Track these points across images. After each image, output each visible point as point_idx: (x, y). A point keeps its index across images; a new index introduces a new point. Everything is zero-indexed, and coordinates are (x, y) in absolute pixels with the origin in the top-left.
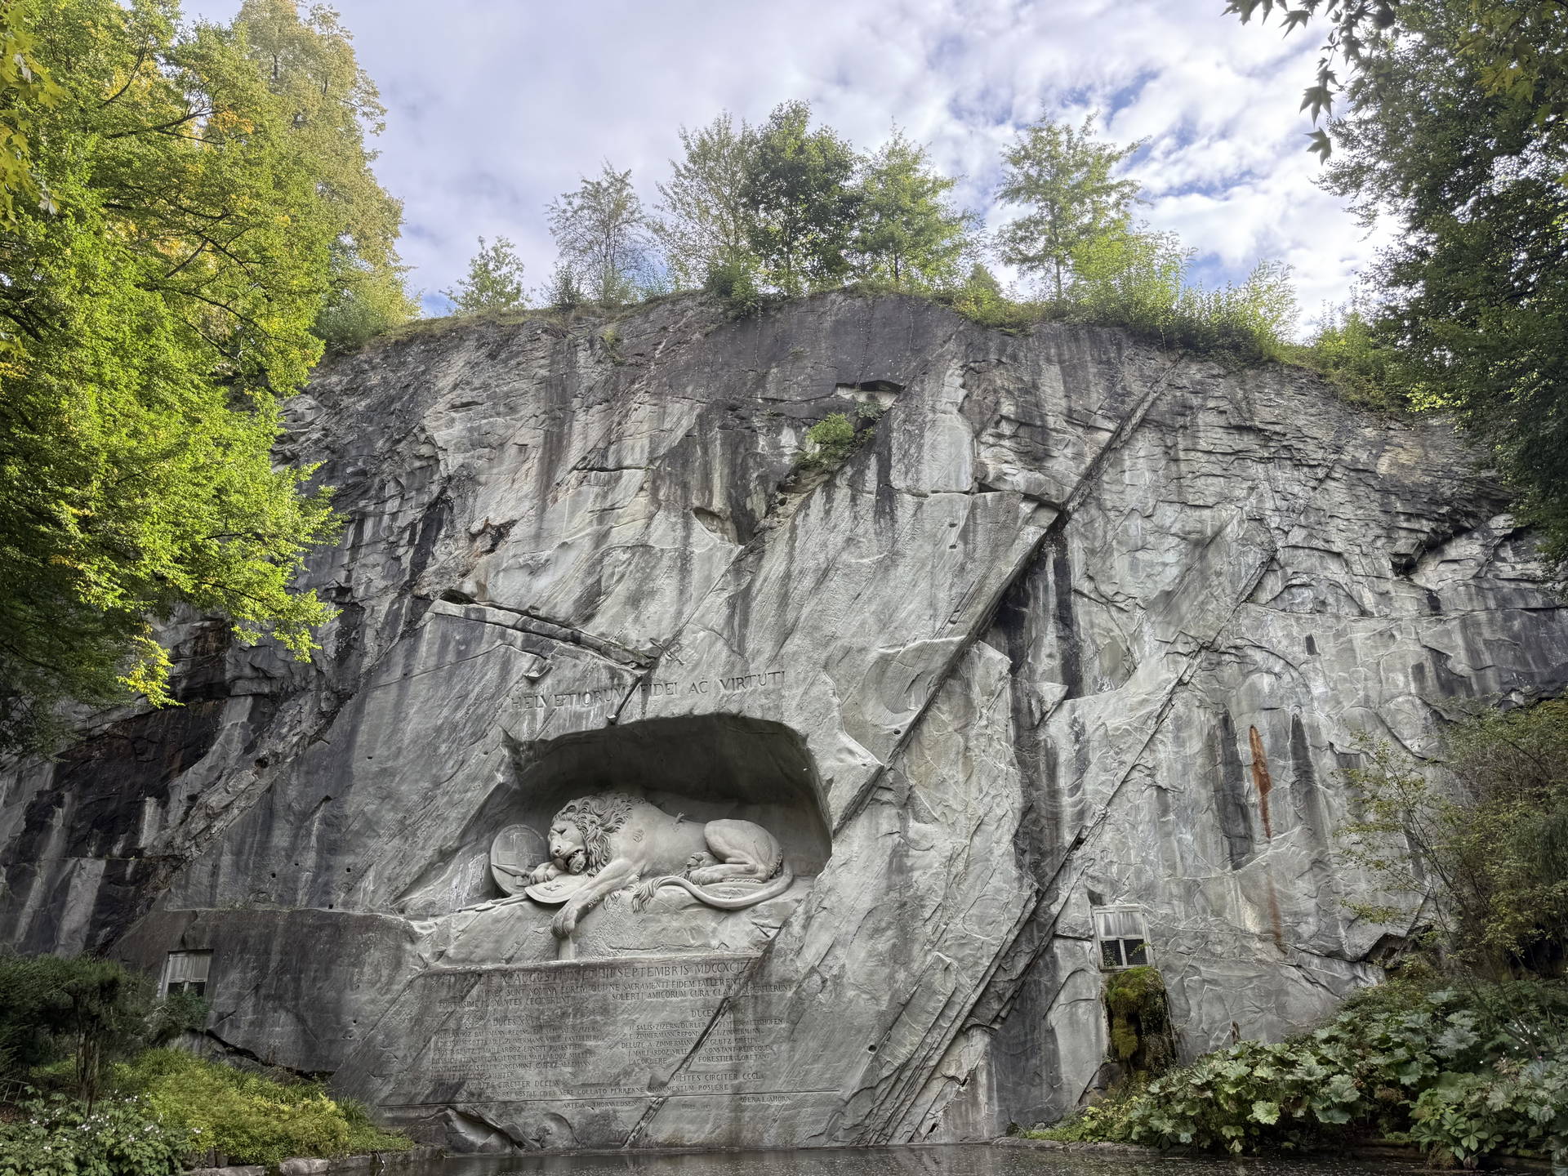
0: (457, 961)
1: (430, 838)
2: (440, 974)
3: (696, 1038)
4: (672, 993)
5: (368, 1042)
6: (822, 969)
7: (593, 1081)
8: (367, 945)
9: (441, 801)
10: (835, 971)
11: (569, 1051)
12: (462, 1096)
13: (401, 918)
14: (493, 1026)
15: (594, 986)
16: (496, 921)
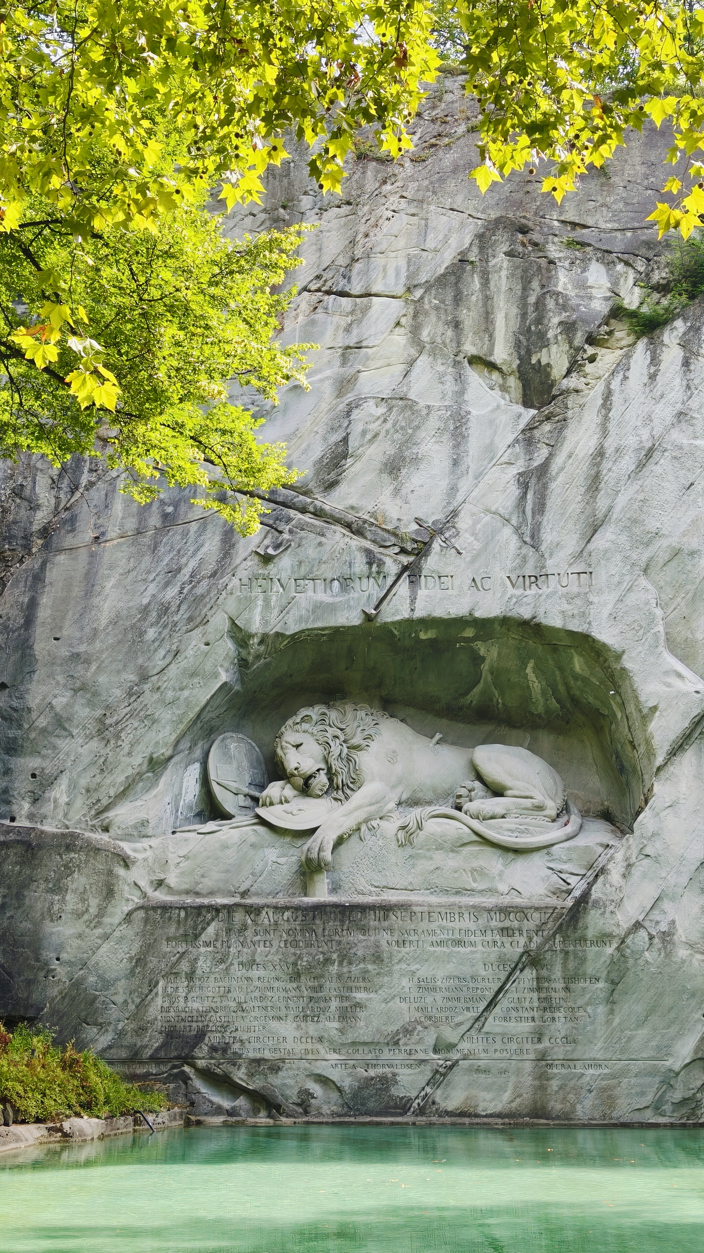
0: (179, 893)
1: (138, 742)
2: (165, 908)
3: (489, 995)
4: (459, 943)
5: (77, 984)
6: (647, 924)
7: (366, 1039)
8: (68, 869)
9: (149, 698)
10: (664, 927)
11: (334, 1004)
12: (202, 1051)
13: (105, 837)
14: (237, 971)
15: (364, 930)
16: (225, 847)
